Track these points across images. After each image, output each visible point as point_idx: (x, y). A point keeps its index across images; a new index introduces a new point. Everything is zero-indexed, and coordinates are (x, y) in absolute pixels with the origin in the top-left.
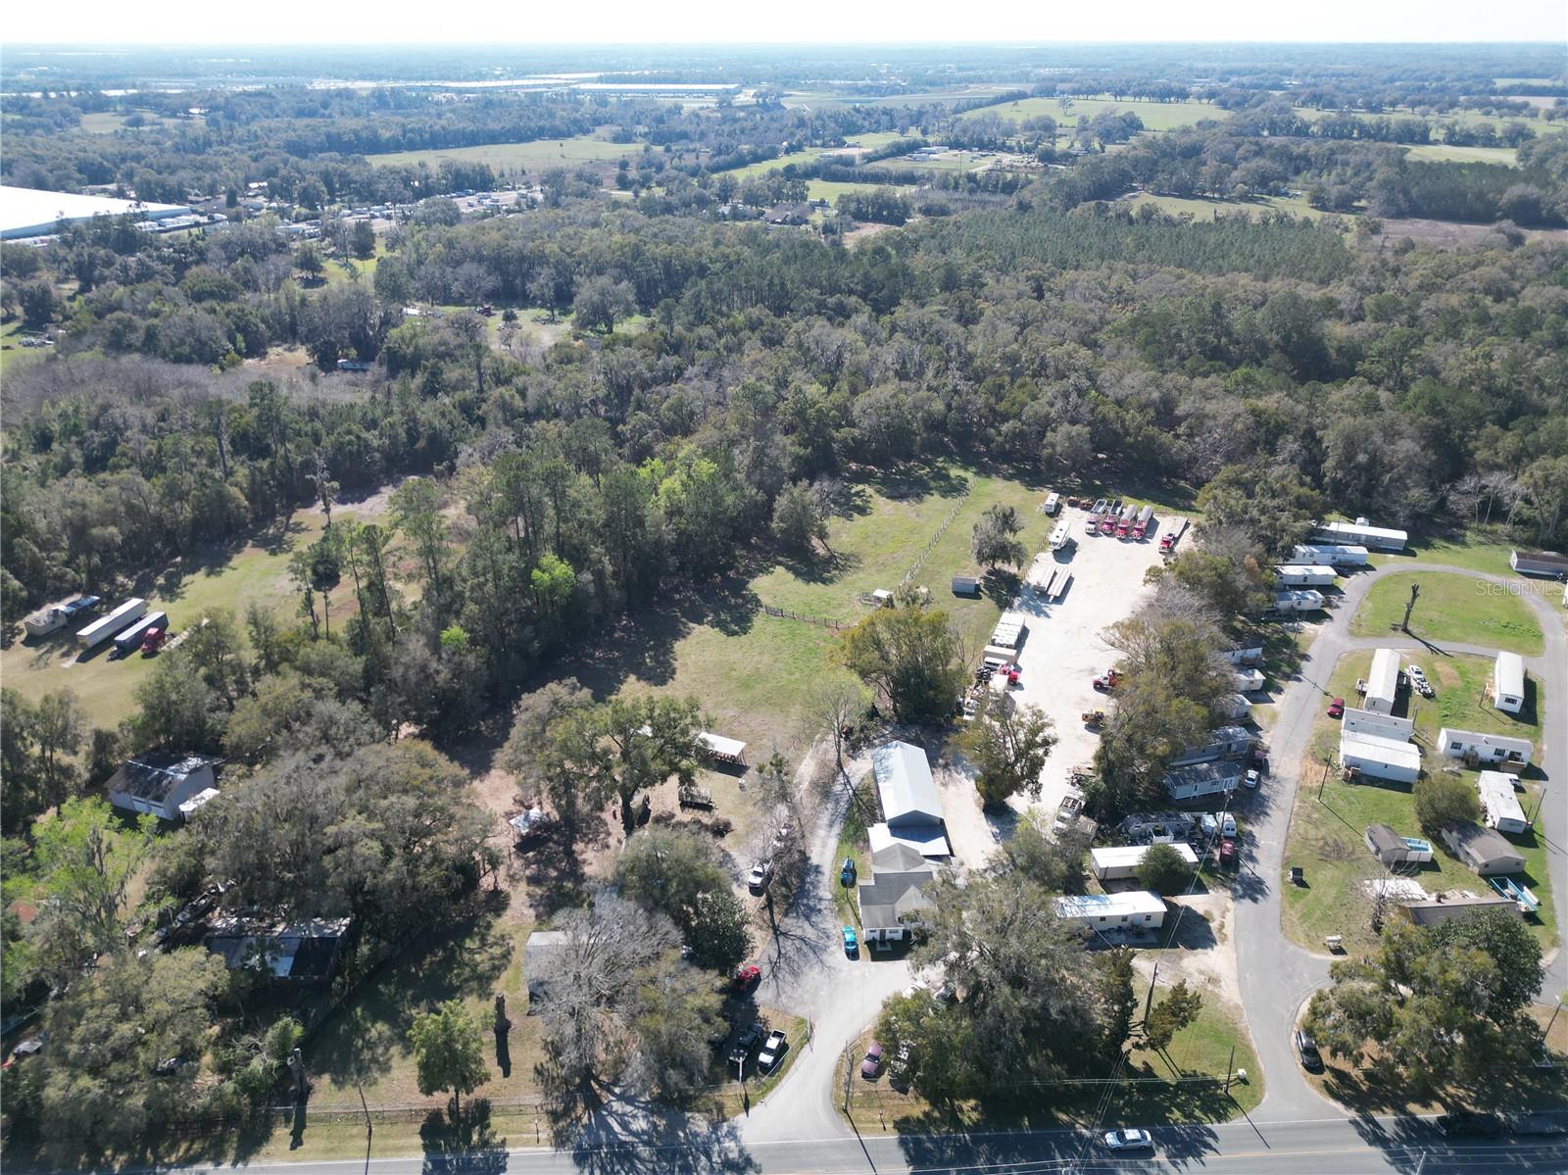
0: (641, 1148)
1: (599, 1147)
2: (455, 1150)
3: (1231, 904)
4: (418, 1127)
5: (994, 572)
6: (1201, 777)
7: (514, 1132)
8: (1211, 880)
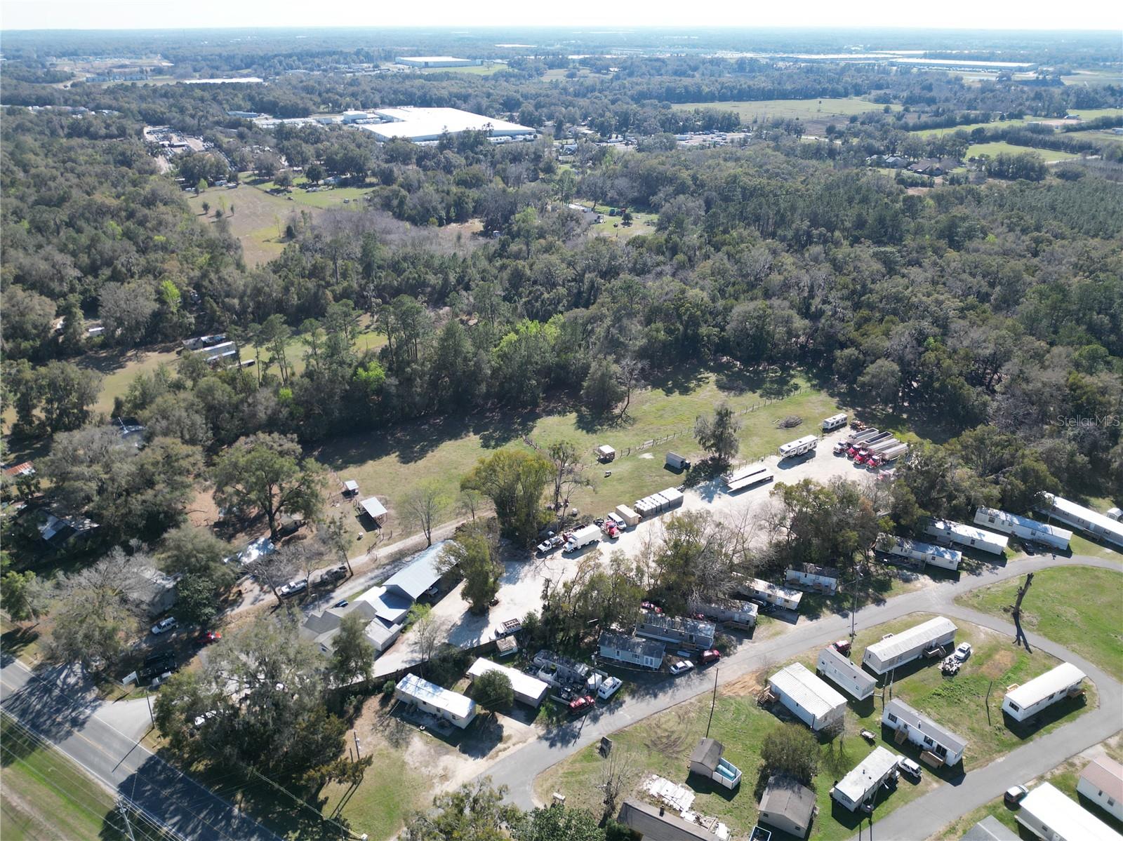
0: (57, 690)
3: (532, 739)
5: (714, 459)
6: (625, 646)
7: (29, 654)
8: (545, 718)
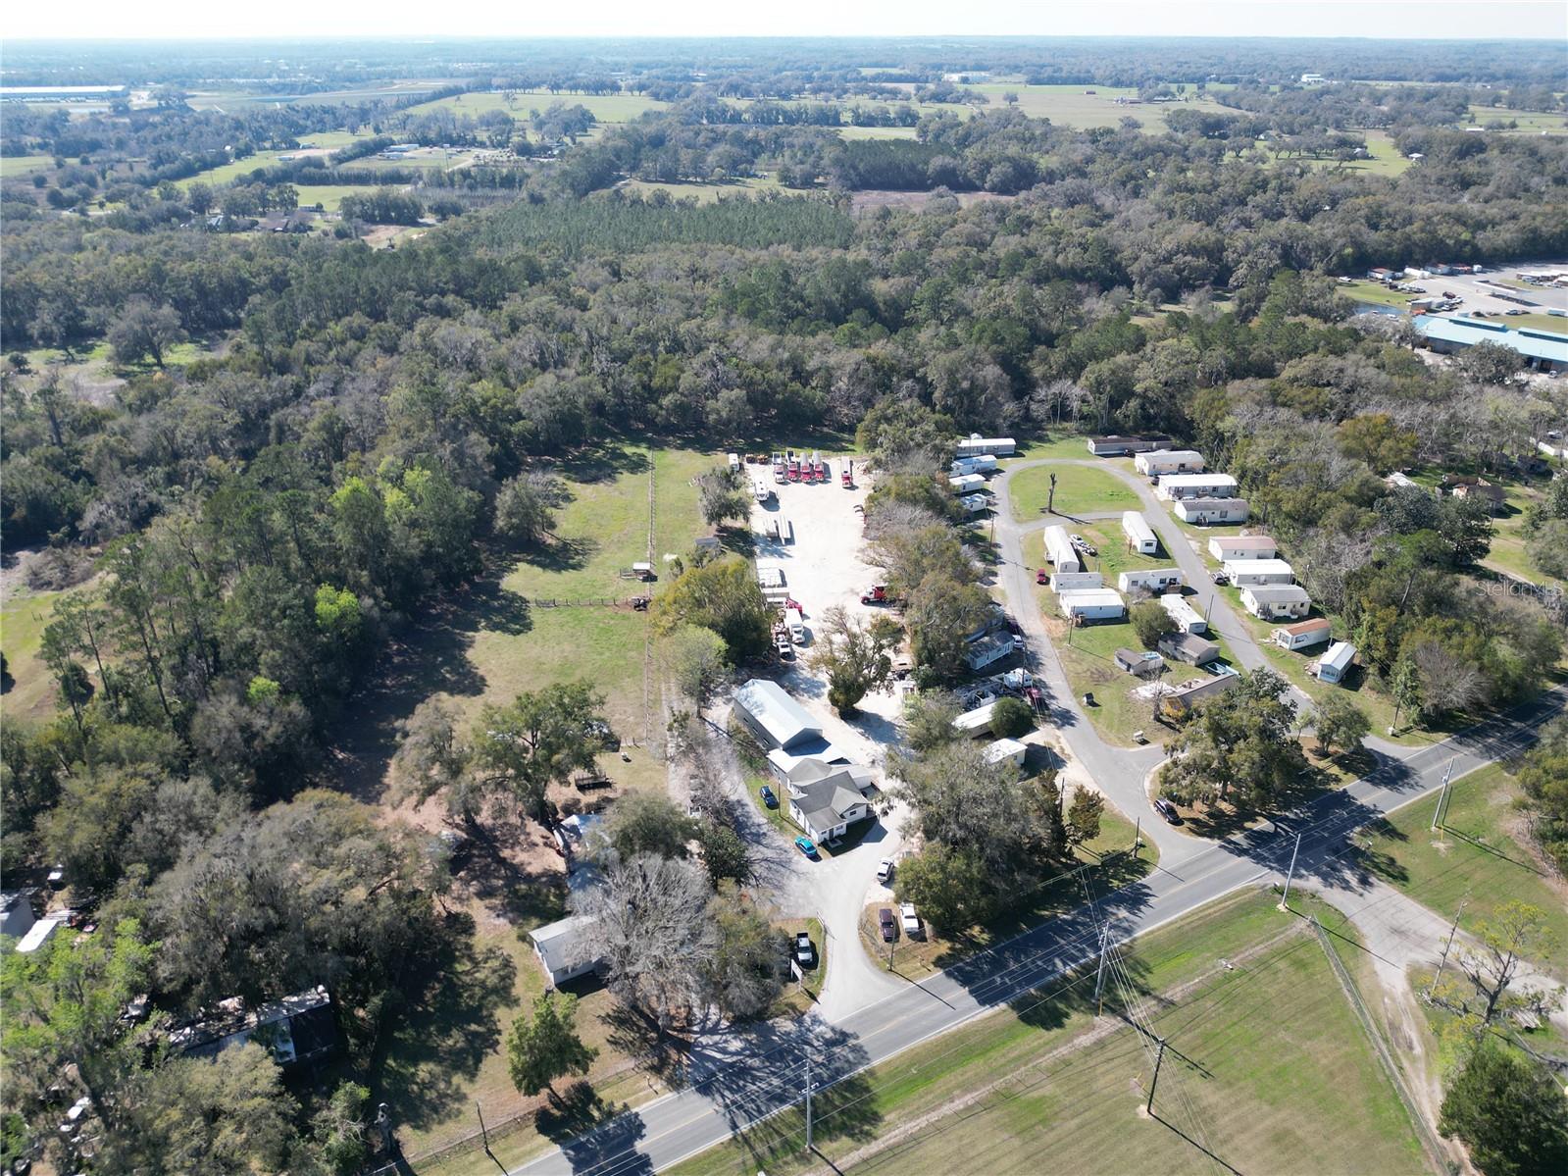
0: (750, 1061)
1: (714, 1075)
2: (585, 1131)
3: (1058, 733)
4: (533, 1129)
5: (722, 529)
6: (988, 648)
7: (629, 1095)
8: (1035, 720)
